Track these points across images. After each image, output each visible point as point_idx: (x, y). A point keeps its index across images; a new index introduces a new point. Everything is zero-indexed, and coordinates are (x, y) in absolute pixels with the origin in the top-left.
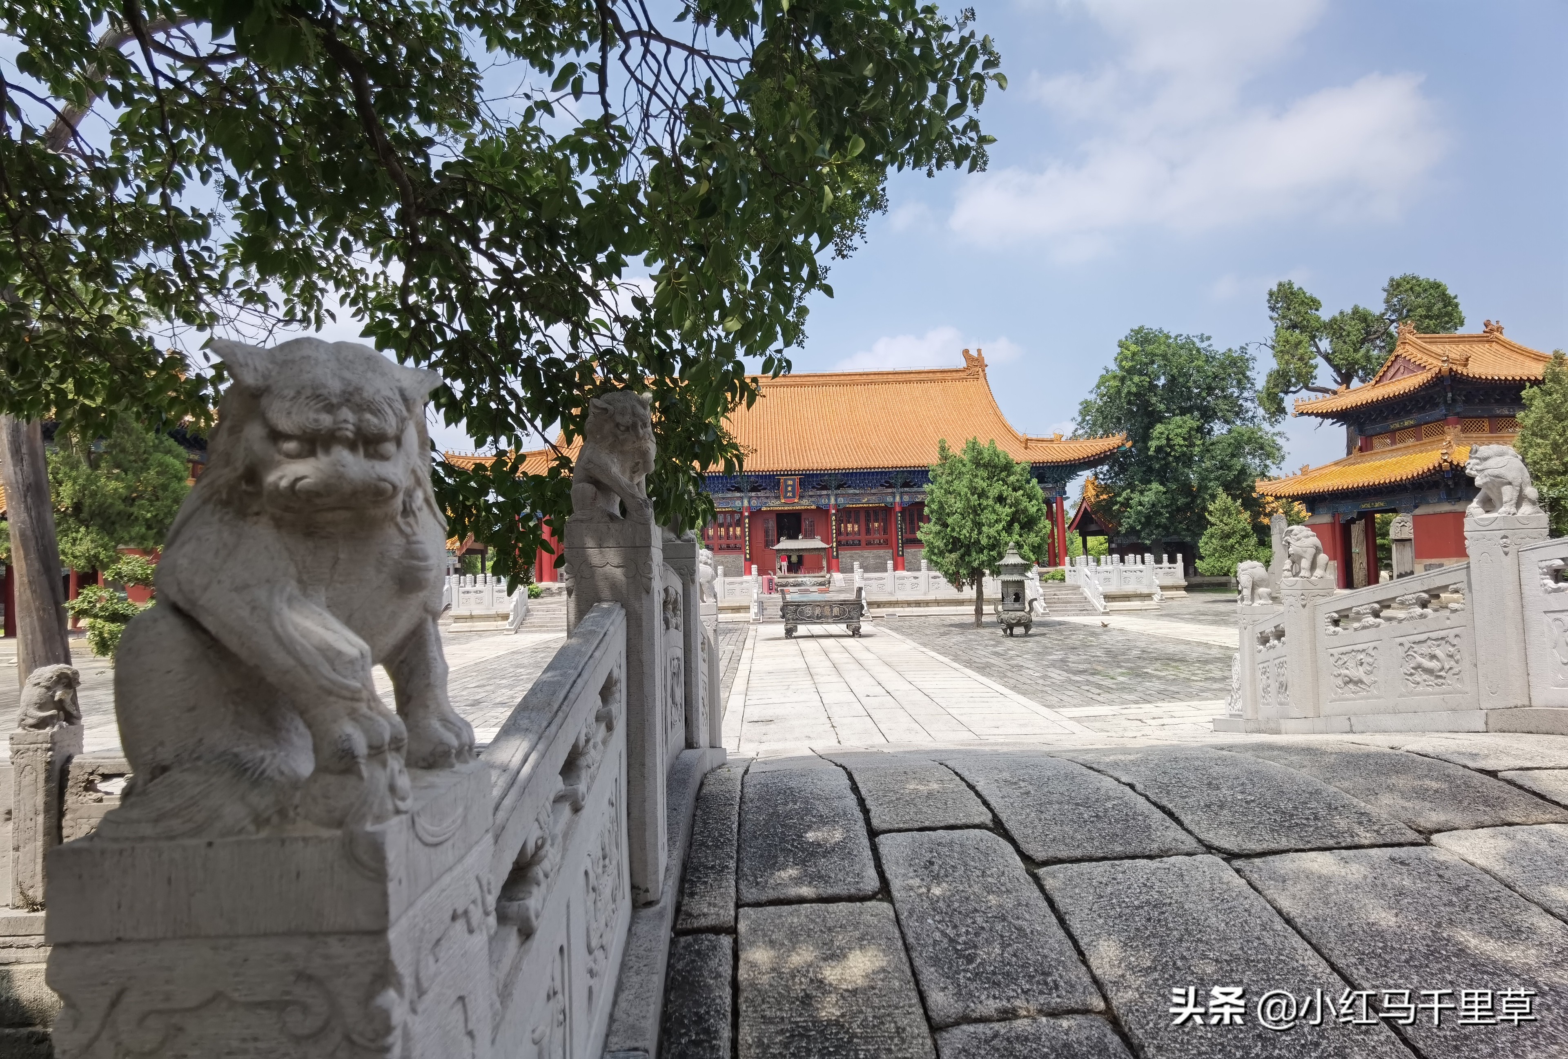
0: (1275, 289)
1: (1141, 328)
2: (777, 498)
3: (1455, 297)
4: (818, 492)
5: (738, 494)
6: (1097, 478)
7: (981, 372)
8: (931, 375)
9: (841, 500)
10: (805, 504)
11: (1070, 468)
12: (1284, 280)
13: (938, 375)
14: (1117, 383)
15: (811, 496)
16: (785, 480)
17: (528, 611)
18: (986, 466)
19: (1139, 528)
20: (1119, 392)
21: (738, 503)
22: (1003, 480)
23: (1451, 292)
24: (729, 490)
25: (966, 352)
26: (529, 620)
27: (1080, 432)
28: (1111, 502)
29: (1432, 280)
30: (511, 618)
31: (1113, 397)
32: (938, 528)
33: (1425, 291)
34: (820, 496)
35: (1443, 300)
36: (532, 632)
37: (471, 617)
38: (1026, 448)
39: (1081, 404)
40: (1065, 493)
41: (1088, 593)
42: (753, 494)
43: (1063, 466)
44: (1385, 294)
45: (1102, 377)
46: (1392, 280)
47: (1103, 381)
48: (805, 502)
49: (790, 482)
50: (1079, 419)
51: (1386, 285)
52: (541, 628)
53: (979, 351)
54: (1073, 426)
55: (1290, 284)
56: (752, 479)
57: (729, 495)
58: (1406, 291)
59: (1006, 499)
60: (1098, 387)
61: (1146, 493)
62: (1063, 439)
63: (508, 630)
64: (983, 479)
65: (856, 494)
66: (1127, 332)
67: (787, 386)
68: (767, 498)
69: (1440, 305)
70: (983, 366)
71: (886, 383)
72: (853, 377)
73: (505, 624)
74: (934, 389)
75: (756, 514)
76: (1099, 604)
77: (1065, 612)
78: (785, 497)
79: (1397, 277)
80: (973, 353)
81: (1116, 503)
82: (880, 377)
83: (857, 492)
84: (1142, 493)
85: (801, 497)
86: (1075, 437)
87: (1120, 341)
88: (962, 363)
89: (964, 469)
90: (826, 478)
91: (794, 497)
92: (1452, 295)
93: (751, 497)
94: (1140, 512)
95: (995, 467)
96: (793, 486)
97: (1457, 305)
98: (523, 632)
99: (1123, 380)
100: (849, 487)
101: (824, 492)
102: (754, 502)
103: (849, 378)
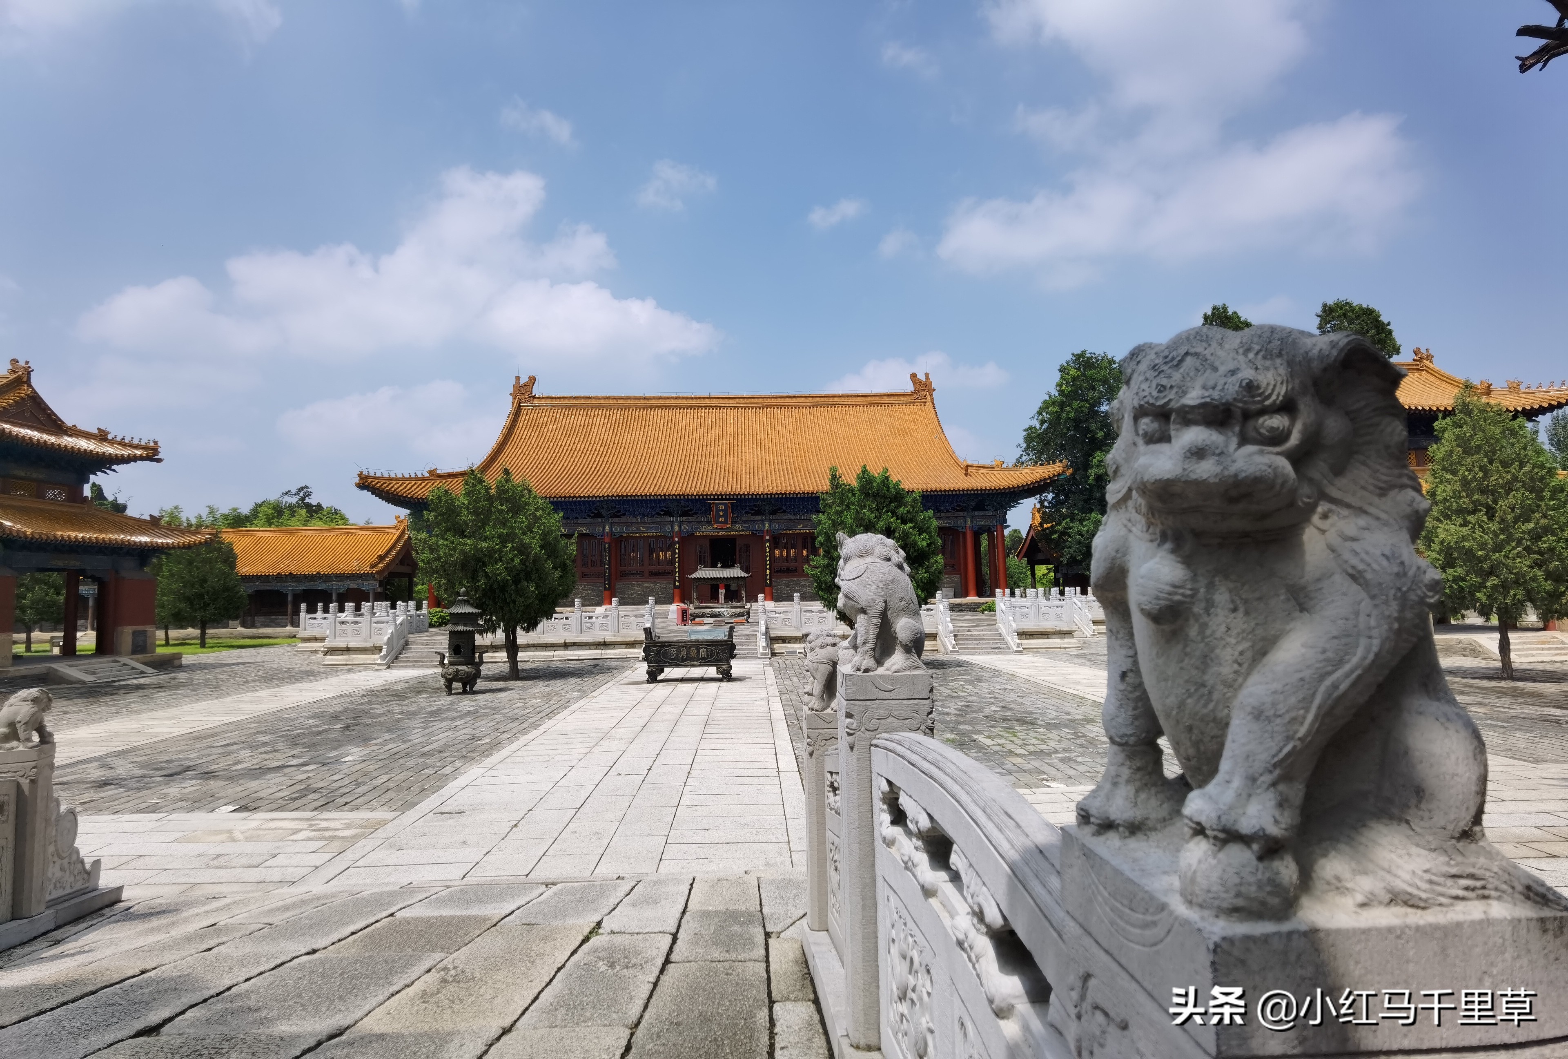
0: (1209, 313)
1: (1083, 353)
2: (709, 523)
3: (1389, 324)
4: (752, 518)
5: (668, 519)
6: (1042, 506)
7: (929, 398)
8: (877, 399)
9: (776, 526)
10: (737, 530)
11: (1013, 495)
12: (1219, 304)
13: (885, 398)
14: (1056, 409)
15: (745, 522)
16: (717, 505)
17: (407, 643)
18: (876, 496)
19: (1079, 558)
20: (1058, 417)
21: (668, 528)
22: (893, 513)
23: (1384, 319)
24: (658, 514)
25: (913, 376)
26: (407, 654)
27: (1024, 458)
28: (1052, 530)
29: (1364, 306)
30: (384, 652)
31: (1055, 422)
32: (826, 561)
33: (1358, 317)
34: (754, 521)
35: (1377, 327)
36: (406, 667)
37: (348, 650)
38: (966, 475)
39: (1026, 430)
40: (1006, 521)
41: (1003, 629)
42: (684, 518)
43: (1002, 494)
44: (1319, 319)
45: (1045, 402)
46: (1325, 305)
47: (1045, 406)
48: (738, 527)
49: (721, 507)
50: (1024, 445)
51: (1319, 310)
52: (416, 663)
53: (927, 375)
54: (1019, 452)
55: (1225, 308)
56: (683, 503)
57: (659, 519)
58: (1339, 317)
59: (894, 531)
60: (1040, 413)
61: (1085, 523)
62: (1004, 466)
63: (379, 665)
64: (871, 510)
65: (791, 520)
66: (1069, 357)
67: (731, 407)
68: (699, 522)
69: (1373, 332)
70: (931, 390)
71: (831, 406)
72: (798, 400)
73: (377, 658)
74: (881, 413)
75: (687, 539)
76: (1013, 641)
77: (975, 651)
78: (718, 522)
79: (1330, 302)
80: (922, 377)
81: (1055, 532)
82: (826, 399)
83: (793, 517)
84: (1081, 521)
85: (734, 523)
86: (1019, 463)
87: (1062, 366)
88: (910, 387)
89: (853, 499)
90: (759, 502)
91: (726, 522)
92: (1386, 322)
93: (681, 522)
94: (1079, 542)
95: (885, 497)
96: (725, 511)
97: (1390, 332)
98: (396, 667)
99: (1062, 405)
100: (784, 512)
101: (758, 518)
102: (685, 527)
103: (794, 400)
